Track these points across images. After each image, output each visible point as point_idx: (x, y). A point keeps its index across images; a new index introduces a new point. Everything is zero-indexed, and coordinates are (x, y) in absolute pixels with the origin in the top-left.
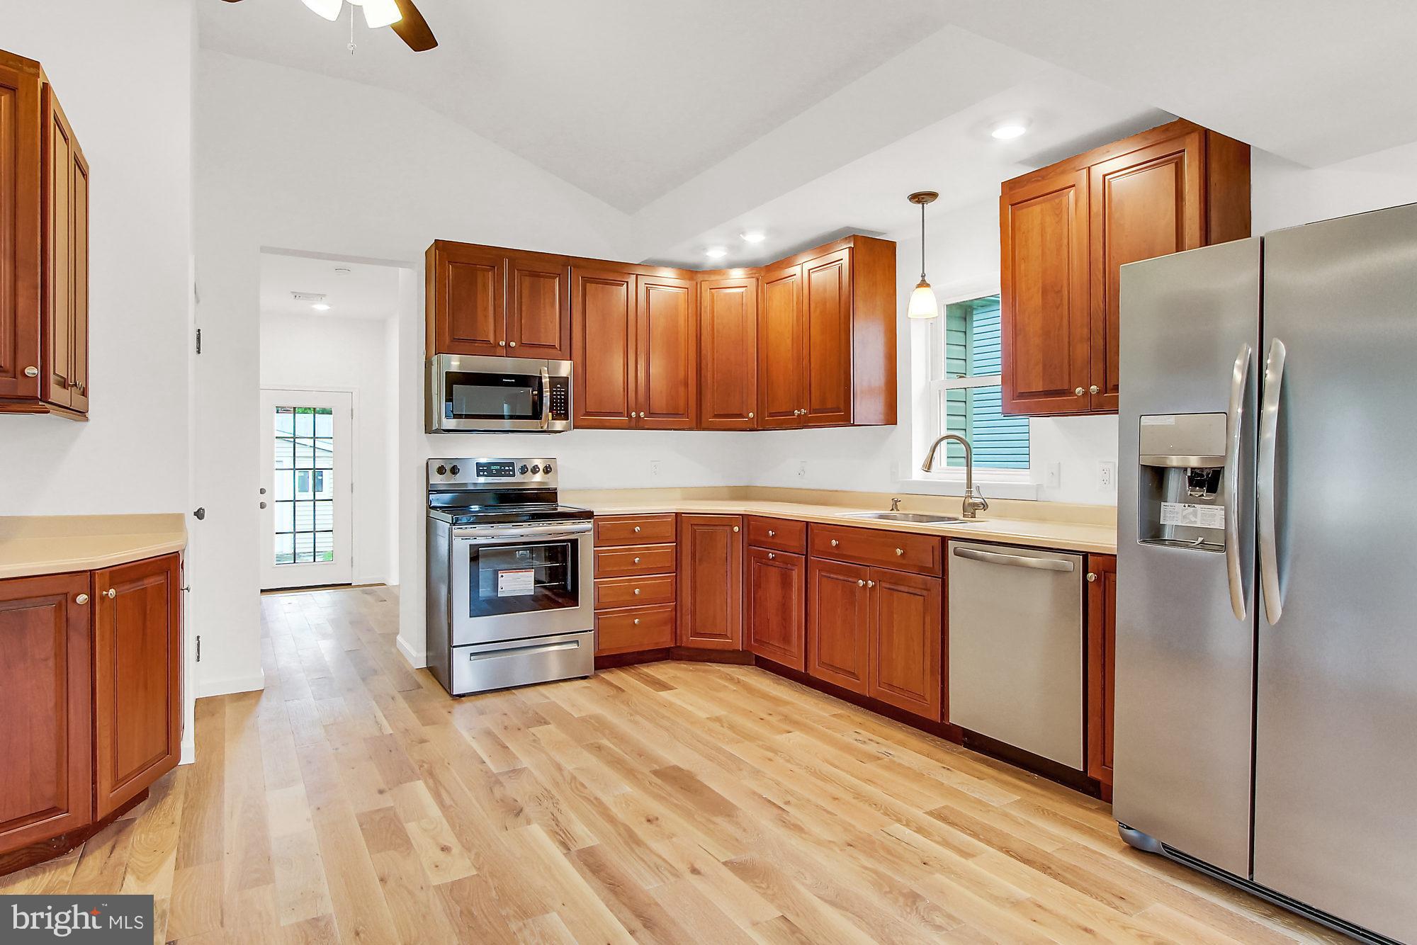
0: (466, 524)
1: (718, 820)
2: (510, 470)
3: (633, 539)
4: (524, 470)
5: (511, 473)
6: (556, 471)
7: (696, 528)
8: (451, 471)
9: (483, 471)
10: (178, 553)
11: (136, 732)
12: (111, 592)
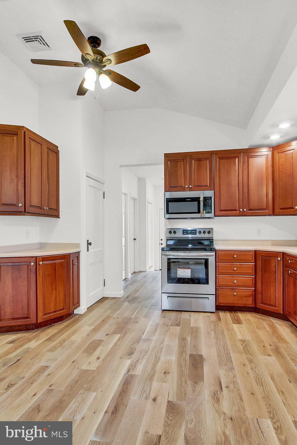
0: (166, 251)
1: (189, 383)
2: (195, 232)
3: (234, 260)
4: (200, 232)
5: (195, 233)
6: (212, 233)
7: (263, 257)
8: (174, 232)
9: (185, 233)
10: (69, 254)
11: (52, 302)
12: (41, 263)
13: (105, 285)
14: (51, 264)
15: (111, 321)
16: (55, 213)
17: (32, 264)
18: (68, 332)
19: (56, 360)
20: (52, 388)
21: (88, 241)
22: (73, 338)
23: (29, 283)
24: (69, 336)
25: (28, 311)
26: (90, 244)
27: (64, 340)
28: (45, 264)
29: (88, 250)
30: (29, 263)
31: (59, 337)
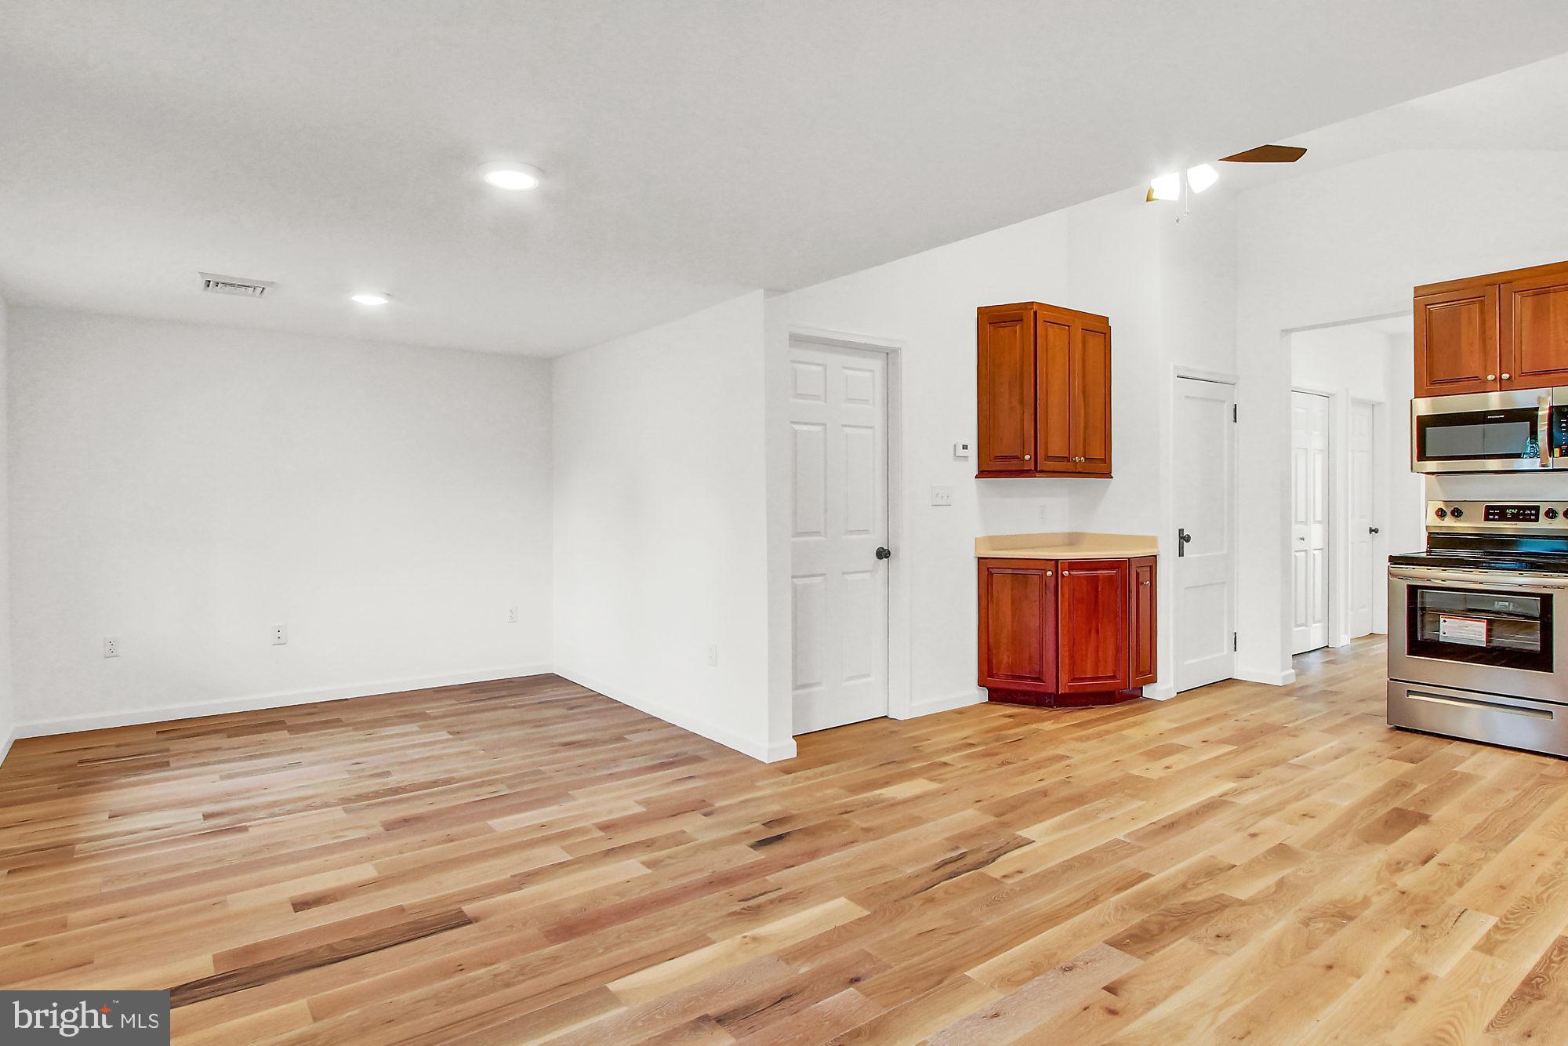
2: (1534, 512)
4: (1551, 514)
5: (1534, 515)
8: (1454, 513)
9: (1494, 514)
10: (1129, 558)
11: (1089, 655)
12: (1066, 573)
13: (1235, 648)
14: (1087, 578)
15: (1231, 723)
16: (1100, 467)
17: (1049, 573)
18: (1119, 723)
19: (1085, 753)
20: (1070, 780)
21: (1181, 531)
22: (1126, 732)
23: (1042, 609)
24: (1120, 728)
25: (1041, 666)
26: (1188, 539)
27: (1108, 732)
28: (1073, 576)
29: (1181, 554)
30: (1042, 572)
31: (1100, 725)
